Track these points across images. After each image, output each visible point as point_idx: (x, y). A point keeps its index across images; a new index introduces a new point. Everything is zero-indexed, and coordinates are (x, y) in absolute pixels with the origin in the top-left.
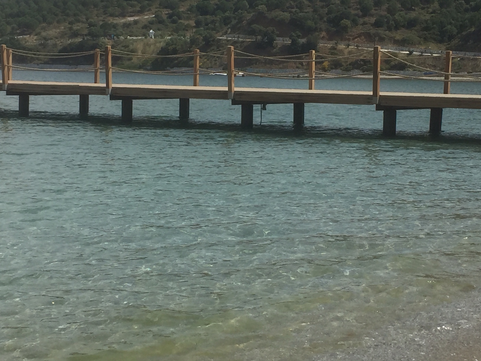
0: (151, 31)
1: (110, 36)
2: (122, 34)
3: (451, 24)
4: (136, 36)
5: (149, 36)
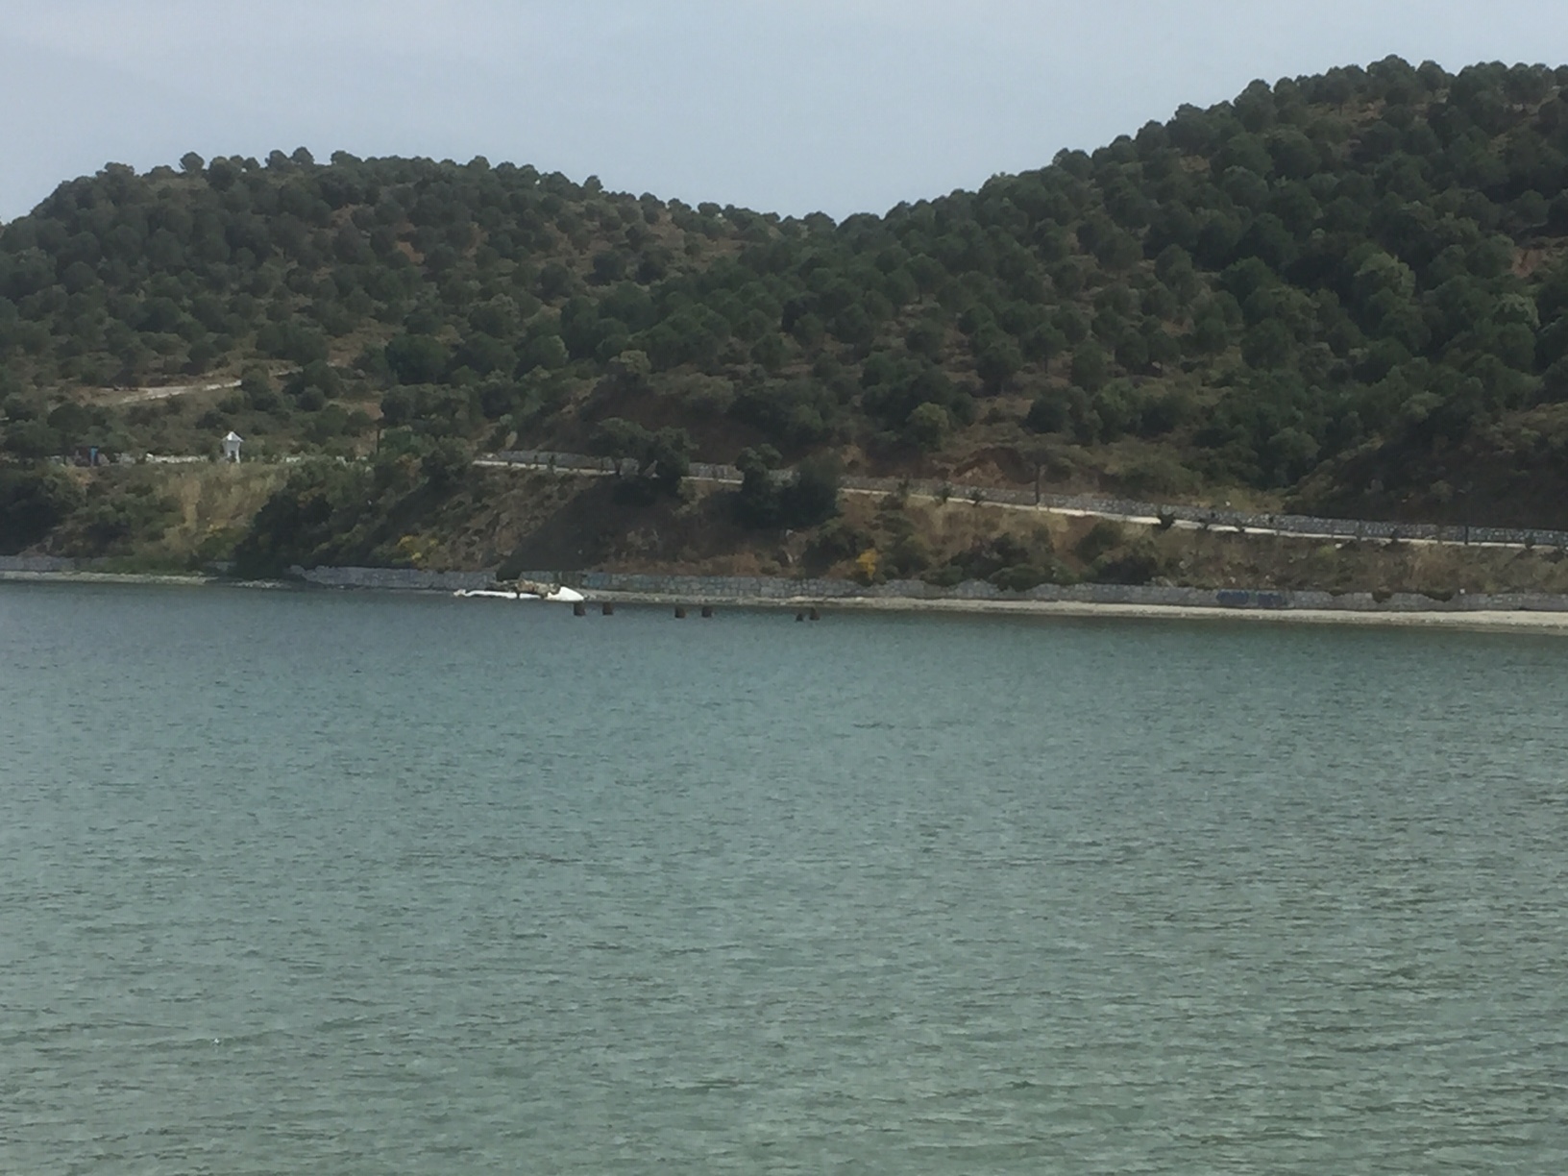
0: (230, 437)
1: (85, 452)
2: (128, 447)
3: (1293, 421)
4: (178, 454)
5: (222, 451)
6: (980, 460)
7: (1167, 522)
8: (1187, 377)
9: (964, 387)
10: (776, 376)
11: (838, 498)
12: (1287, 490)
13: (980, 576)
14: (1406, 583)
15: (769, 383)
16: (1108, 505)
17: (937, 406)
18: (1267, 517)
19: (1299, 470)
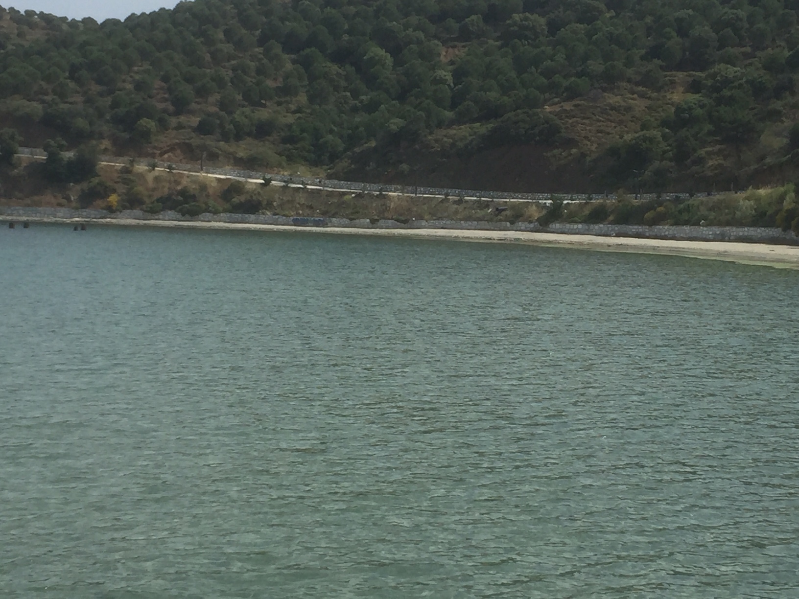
3: (331, 132)
6: (172, 149)
7: (267, 182)
8: (279, 108)
9: (165, 111)
10: (66, 103)
11: (97, 167)
12: (328, 167)
13: (171, 209)
14: (386, 215)
15: (62, 106)
16: (238, 173)
17: (150, 120)
18: (318, 180)
19: (334, 157)
